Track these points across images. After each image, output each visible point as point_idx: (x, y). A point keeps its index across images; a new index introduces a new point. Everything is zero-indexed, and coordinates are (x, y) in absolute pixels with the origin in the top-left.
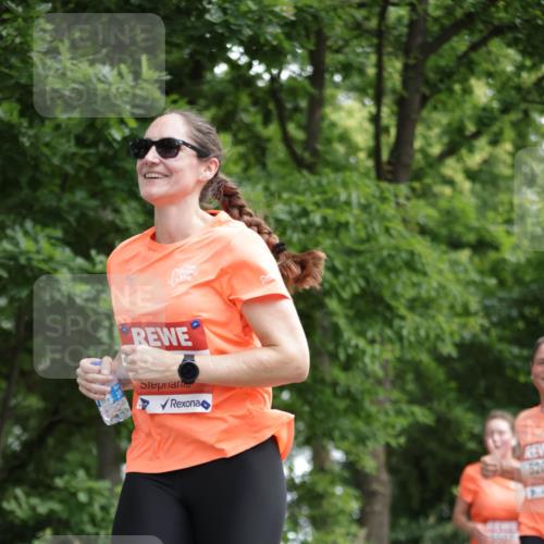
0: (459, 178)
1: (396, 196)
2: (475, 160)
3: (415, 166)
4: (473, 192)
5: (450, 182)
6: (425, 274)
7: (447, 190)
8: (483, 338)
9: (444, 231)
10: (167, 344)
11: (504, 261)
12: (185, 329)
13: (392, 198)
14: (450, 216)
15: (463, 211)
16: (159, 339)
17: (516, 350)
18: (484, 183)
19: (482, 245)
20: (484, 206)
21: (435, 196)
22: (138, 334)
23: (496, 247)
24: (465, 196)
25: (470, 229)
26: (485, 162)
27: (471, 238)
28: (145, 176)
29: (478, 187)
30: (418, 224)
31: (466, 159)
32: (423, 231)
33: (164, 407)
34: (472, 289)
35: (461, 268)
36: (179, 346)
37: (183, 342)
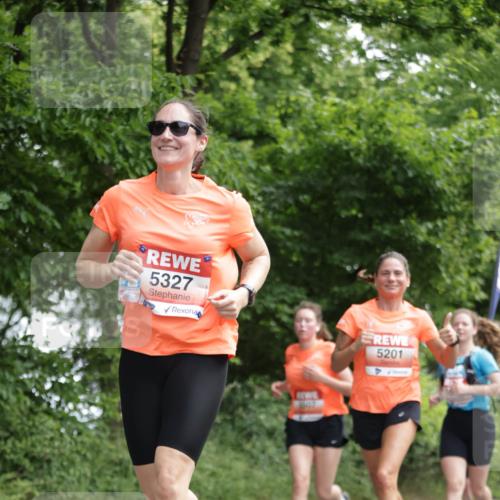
10: (176, 266)
16: (171, 262)
22: (153, 255)
26: (267, 61)
28: (160, 148)
29: (261, 84)
33: (166, 311)
36: (187, 271)
37: (192, 269)
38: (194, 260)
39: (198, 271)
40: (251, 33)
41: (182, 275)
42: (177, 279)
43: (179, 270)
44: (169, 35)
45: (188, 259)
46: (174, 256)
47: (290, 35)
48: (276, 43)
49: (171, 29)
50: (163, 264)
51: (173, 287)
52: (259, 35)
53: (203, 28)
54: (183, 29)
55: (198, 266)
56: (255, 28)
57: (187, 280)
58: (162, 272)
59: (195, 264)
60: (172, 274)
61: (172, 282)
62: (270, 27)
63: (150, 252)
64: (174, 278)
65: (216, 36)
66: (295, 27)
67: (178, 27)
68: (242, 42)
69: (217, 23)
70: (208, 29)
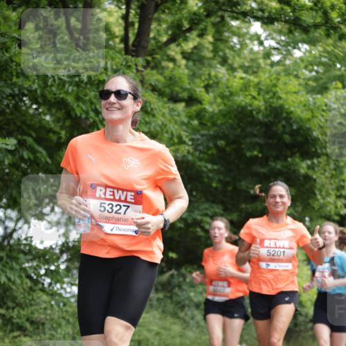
0: (179, 57)
1: (136, 65)
2: (189, 46)
3: (150, 47)
4: (187, 66)
5: (173, 60)
6: (154, 116)
7: (171, 65)
8: (190, 158)
9: (168, 91)
10: (117, 198)
11: (205, 110)
12: (133, 194)
13: (134, 67)
14: (172, 81)
15: (180, 78)
16: (114, 195)
17: (210, 166)
18: (194, 61)
19: (191, 100)
20: (193, 76)
21: (163, 68)
22: (101, 190)
23: (200, 102)
24: (182, 69)
25: (184, 89)
26: (195, 48)
27: (185, 95)
29: (191, 63)
30: (151, 85)
31: (183, 45)
32: (154, 89)
34: (184, 127)
35: (176, 113)
36: (125, 201)
37: (129, 199)
38: (129, 193)
39: (133, 201)
40: (184, 29)
41: (122, 204)
42: (118, 207)
43: (120, 200)
44: (126, 29)
45: (125, 193)
46: (115, 191)
47: (211, 30)
48: (201, 35)
49: (128, 25)
50: (108, 196)
51: (116, 212)
52: (190, 30)
53: (150, 25)
54: (137, 25)
55: (133, 197)
56: (186, 25)
57: (126, 208)
58: (108, 202)
59: (130, 196)
60: (115, 203)
61: (115, 209)
62: (197, 24)
63: (98, 188)
64: (116, 206)
65: (159, 30)
66: (214, 25)
67: (133, 24)
68: (178, 34)
69: (159, 21)
70: (154, 25)
